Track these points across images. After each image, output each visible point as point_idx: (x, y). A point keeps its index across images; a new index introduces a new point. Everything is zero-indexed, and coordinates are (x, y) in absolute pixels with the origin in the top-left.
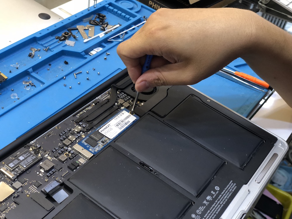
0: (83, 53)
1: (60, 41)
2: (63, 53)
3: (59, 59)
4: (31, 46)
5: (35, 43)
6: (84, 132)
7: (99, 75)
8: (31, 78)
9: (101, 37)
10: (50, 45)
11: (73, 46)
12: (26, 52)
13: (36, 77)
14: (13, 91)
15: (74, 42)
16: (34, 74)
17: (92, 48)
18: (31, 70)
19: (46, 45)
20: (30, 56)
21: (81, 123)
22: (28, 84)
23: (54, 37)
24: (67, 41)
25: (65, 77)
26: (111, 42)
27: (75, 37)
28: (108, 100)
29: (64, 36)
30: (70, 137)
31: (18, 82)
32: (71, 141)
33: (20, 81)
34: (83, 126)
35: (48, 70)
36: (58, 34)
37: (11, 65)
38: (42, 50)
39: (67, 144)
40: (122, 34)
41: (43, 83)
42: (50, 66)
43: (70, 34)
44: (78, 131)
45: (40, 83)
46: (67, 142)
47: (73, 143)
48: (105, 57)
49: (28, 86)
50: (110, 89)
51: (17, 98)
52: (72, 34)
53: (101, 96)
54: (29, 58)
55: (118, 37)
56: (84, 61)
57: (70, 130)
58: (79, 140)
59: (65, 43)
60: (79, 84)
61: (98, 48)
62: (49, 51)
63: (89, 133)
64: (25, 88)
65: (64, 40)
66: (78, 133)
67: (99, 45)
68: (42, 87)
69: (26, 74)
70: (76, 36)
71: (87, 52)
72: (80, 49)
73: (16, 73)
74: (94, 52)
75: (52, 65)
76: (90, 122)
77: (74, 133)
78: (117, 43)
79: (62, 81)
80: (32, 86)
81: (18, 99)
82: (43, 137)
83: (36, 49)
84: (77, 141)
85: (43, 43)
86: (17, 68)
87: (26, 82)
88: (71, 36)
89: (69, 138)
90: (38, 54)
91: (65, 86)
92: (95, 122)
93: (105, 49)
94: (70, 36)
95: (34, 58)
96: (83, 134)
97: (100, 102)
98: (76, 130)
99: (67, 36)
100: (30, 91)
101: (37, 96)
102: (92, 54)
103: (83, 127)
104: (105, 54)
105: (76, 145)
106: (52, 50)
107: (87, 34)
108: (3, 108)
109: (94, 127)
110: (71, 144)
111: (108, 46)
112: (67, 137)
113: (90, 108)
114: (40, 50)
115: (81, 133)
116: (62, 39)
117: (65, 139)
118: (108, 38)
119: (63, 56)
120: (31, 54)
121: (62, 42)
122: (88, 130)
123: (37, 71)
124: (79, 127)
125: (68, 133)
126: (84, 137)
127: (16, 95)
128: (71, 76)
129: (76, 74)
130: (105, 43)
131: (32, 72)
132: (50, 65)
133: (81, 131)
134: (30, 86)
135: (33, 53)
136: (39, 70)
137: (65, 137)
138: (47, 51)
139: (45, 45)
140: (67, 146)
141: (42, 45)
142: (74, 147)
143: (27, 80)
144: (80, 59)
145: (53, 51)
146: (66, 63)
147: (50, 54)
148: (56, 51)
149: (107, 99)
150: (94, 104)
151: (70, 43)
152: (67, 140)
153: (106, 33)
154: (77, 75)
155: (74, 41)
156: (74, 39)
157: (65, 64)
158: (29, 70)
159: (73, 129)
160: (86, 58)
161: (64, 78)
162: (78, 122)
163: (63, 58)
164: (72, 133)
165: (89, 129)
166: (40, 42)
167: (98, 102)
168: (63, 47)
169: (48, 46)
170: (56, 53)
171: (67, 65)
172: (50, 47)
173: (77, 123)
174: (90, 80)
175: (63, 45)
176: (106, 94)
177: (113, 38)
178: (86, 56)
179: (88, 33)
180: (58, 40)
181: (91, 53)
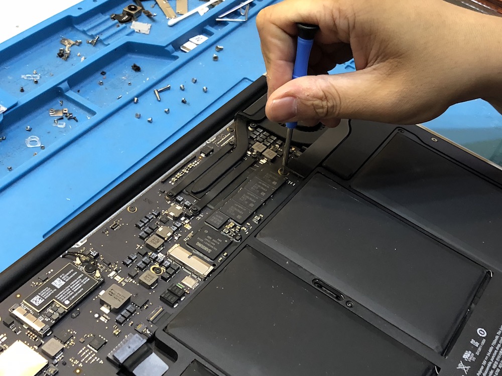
0: (170, 48)
1: (120, 24)
2: (129, 48)
3: (120, 60)
4: (61, 35)
5: (70, 29)
6: (187, 217)
7: (206, 92)
8: (65, 102)
9: (201, 13)
10: (101, 33)
11: (148, 33)
12: (52, 46)
13: (76, 99)
14: (29, 131)
15: (149, 25)
16: (71, 94)
17: (186, 37)
18: (65, 86)
19: (93, 33)
20: (61, 55)
21: (180, 198)
22: (61, 115)
23: (108, 17)
24: (134, 22)
25: (136, 99)
26: (224, 24)
27: (149, 16)
28: (232, 146)
29: (128, 14)
30: (160, 229)
31: (39, 111)
32: (164, 238)
33: (44, 109)
34: (186, 203)
35: (101, 84)
36: (116, 9)
37: (23, 76)
38: (84, 43)
39: (156, 247)
40: (243, 8)
41: (93, 113)
42: (104, 76)
43: (139, 8)
44: (177, 216)
45: (86, 113)
46: (154, 241)
47: (167, 243)
48: (215, 56)
49: (62, 118)
50: (233, 120)
51: (39, 145)
52: (143, 9)
53: (217, 137)
54: (60, 61)
55: (236, 14)
56: (172, 65)
57: (159, 214)
58: (180, 235)
59: (132, 27)
60: (167, 112)
61: (198, 36)
62: (99, 45)
63: (199, 218)
64: (54, 125)
65: (129, 21)
66: (177, 219)
67: (200, 29)
68: (90, 120)
69: (55, 94)
70: (151, 13)
71: (177, 44)
72: (163, 39)
73: (33, 92)
74: (193, 44)
75: (108, 73)
76: (200, 195)
77: (169, 220)
78: (234, 25)
79: (132, 106)
80: (70, 118)
81: (42, 148)
82: (102, 231)
83: (72, 42)
84: (176, 238)
85: (85, 29)
86: (36, 82)
87: (57, 111)
88: (142, 13)
89: (157, 232)
90: (78, 51)
91: (139, 117)
92: (211, 194)
93: (213, 38)
94: (140, 12)
95: (70, 61)
96: (187, 221)
97: (215, 151)
98: (172, 214)
99: (133, 12)
100: (66, 130)
101: (81, 141)
102: (188, 49)
103: (185, 206)
104: (214, 48)
105: (173, 248)
106: (106, 43)
107: (174, 8)
108: (10, 169)
109: (209, 206)
110: (163, 245)
111: (218, 32)
112: (153, 230)
113: (195, 164)
114: (81, 43)
115: (183, 219)
116: (124, 18)
117: (148, 235)
118: (216, 15)
119: (129, 55)
120: (64, 51)
121: (124, 25)
122: (196, 213)
123: (78, 88)
124: (179, 208)
125: (154, 221)
126: (188, 227)
127: (37, 139)
128: (150, 96)
129: (159, 92)
130: (212, 26)
131: (67, 90)
132: (103, 73)
133: (181, 216)
134: (65, 119)
135: (67, 50)
136: (82, 84)
137: (149, 231)
138: (95, 44)
139: (90, 33)
140: (156, 251)
141: (84, 32)
142: (169, 251)
143: (57, 107)
144: (164, 60)
145: (109, 44)
146: (137, 69)
147: (102, 51)
148: (115, 43)
149: (228, 144)
150: (203, 155)
151: (140, 27)
152: (153, 237)
153: (212, 6)
154: (161, 94)
155: (148, 23)
156: (147, 18)
157: (134, 71)
158: (60, 86)
159: (164, 212)
160: (176, 58)
161: (134, 99)
162: (175, 194)
163: (130, 58)
164: (164, 220)
165: (199, 209)
166: (81, 27)
167: (212, 151)
168: (127, 35)
169: (96, 35)
170: (116, 49)
171: (138, 73)
172: (102, 37)
173: (173, 198)
174: (189, 104)
175: (127, 31)
176: (225, 132)
177: (227, 16)
178: (176, 54)
179: (176, 6)
180: (116, 21)
181: (185, 48)
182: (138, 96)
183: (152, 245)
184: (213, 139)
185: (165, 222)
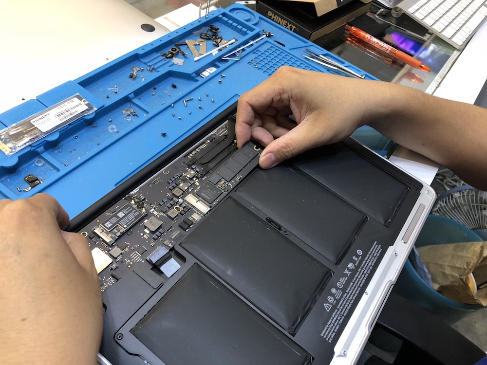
0: (194, 75)
1: (166, 59)
2: (170, 74)
3: (165, 81)
4: (132, 65)
5: (137, 61)
6: (197, 178)
7: (213, 102)
8: (132, 105)
9: (214, 54)
10: (155, 64)
11: (182, 65)
12: (126, 72)
13: (138, 104)
14: (111, 121)
15: (183, 60)
16: (135, 101)
17: (204, 69)
18: (132, 96)
19: (150, 64)
20: (131, 77)
21: (194, 167)
22: (129, 113)
23: (160, 54)
24: (174, 58)
25: (173, 105)
26: (227, 61)
27: (184, 55)
28: (226, 136)
29: (171, 53)
30: (181, 185)
31: (117, 110)
32: (183, 190)
33: (120, 109)
34: (197, 170)
35: (153, 95)
36: (164, 50)
37: (109, 89)
38: (145, 70)
39: (178, 195)
40: (238, 52)
41: (147, 113)
42: (155, 91)
43: (178, 50)
44: (191, 177)
45: (143, 112)
46: (177, 192)
47: (185, 193)
48: (220, 80)
49: (129, 115)
50: (227, 121)
51: (116, 131)
52: (180, 50)
53: (217, 131)
54: (130, 80)
55: (234, 55)
56: (195, 85)
57: (181, 176)
58: (192, 188)
59: (173, 61)
60: (190, 114)
61: (211, 68)
62: (154, 72)
63: (204, 179)
64: (125, 119)
65: (171, 57)
66: (191, 179)
67: (213, 64)
68: (146, 117)
69: (126, 100)
70: (185, 53)
71: (198, 73)
72: (190, 70)
73: (115, 99)
74: (206, 74)
75: (157, 89)
76: (205, 165)
77: (186, 179)
78: (233, 62)
79: (170, 109)
80: (134, 115)
81: (117, 132)
82: (148, 184)
83: (138, 69)
84: (190, 190)
85: (146, 62)
86: (116, 92)
87: (127, 110)
88: (180, 53)
89: (179, 187)
90: (141, 75)
91: (174, 116)
92: (211, 165)
93: (220, 69)
94: (178, 52)
95: (137, 80)
96: (197, 181)
97: (216, 139)
98: (188, 176)
99: (174, 52)
100: (131, 122)
101: (139, 129)
102: (204, 76)
103: (197, 171)
104: (219, 76)
105: (188, 196)
106: (157, 70)
107: (198, 50)
108: (98, 144)
109: (210, 172)
110: (182, 194)
111: (223, 66)
112: (177, 185)
113: (204, 146)
114: (143, 70)
115: (194, 179)
116: (169, 56)
117: (174, 188)
118: (222, 56)
119: (170, 78)
120: (133, 74)
121: (169, 60)
122: (202, 176)
123: (139, 97)
124: (193, 172)
125: (178, 180)
126: (197, 184)
127: (115, 127)
128: (180, 103)
129: (186, 101)
130: (219, 62)
131: (133, 98)
132: (155, 89)
133: (194, 177)
134: (132, 115)
135: (135, 73)
136: (142, 95)
137: (175, 185)
138: (151, 71)
139: (148, 64)
140: (178, 198)
141: (145, 63)
142: (186, 198)
143: (127, 108)
144: (190, 82)
145: (159, 71)
146: (174, 87)
147: (155, 75)
148: (163, 71)
149: (224, 135)
150: (209, 141)
151: (178, 61)
152: (177, 189)
153: (220, 50)
154: (187, 102)
155: (182, 59)
156: (182, 56)
157: (172, 88)
158: (129, 96)
159: (184, 175)
160: (197, 81)
161: (171, 105)
162: (191, 164)
163: (171, 80)
164: (184, 179)
165: (204, 174)
166: (144, 60)
167: (214, 139)
168: (170, 66)
169: (152, 65)
170: (162, 75)
171: (175, 89)
172: (155, 67)
173: (189, 166)
174: (203, 109)
175: (170, 64)
176: (222, 128)
177: (228, 57)
178: (197, 78)
179: (199, 49)
180: (164, 57)
181: (203, 75)
182: (174, 103)
183: (176, 194)
184: (215, 131)
185: (184, 180)
